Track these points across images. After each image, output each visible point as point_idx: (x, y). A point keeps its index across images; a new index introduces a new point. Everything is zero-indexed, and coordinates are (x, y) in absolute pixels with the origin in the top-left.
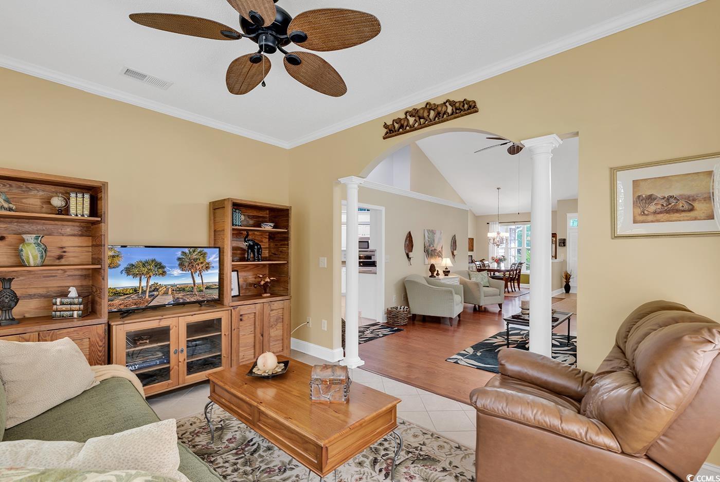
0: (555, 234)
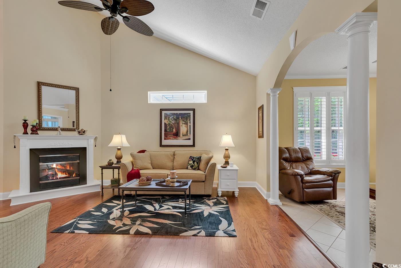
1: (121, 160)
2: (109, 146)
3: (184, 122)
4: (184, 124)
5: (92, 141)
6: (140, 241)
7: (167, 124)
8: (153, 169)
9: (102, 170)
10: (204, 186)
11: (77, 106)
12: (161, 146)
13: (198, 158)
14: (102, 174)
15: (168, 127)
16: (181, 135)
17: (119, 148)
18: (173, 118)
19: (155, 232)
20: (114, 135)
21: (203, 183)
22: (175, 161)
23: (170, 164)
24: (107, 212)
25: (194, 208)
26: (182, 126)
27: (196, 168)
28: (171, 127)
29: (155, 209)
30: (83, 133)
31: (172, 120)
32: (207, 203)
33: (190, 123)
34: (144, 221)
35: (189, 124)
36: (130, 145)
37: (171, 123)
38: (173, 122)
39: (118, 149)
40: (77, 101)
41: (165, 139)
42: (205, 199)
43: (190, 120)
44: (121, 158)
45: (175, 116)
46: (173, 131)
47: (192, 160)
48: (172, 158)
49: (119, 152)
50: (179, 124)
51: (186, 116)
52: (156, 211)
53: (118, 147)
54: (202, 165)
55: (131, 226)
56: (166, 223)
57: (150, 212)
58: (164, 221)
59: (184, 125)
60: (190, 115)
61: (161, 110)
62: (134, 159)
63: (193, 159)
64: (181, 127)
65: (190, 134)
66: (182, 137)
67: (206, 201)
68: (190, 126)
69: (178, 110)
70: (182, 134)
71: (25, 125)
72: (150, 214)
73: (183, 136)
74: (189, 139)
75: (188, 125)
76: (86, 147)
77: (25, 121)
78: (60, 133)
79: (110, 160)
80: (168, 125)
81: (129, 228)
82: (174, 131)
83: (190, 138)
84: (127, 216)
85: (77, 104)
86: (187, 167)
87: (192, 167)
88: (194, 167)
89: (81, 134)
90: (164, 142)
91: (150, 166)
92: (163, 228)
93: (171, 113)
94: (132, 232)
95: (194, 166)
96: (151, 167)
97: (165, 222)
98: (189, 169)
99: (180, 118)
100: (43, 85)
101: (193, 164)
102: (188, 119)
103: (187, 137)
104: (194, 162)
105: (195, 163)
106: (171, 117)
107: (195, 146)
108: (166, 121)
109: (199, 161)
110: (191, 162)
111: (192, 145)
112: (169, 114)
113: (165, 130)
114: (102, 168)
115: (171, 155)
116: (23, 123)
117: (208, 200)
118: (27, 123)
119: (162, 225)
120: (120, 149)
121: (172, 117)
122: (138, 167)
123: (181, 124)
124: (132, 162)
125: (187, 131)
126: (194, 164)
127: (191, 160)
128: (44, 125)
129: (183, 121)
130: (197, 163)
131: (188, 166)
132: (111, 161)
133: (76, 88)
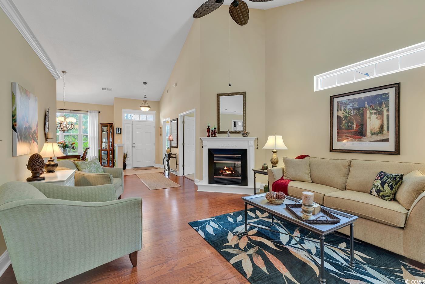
0: (113, 124)
1: (277, 165)
2: (263, 148)
3: (374, 111)
4: (375, 113)
5: (252, 143)
6: (228, 279)
7: (342, 117)
8: (312, 182)
9: (255, 174)
10: (401, 237)
11: (244, 110)
12: (332, 150)
13: (395, 178)
14: (255, 178)
15: (344, 122)
16: (368, 133)
17: (275, 150)
18: (352, 107)
19: (255, 278)
20: (269, 137)
21: (401, 232)
22: (349, 176)
23: (340, 180)
24: (239, 222)
25: (358, 275)
26: (370, 118)
27: (388, 196)
28: (350, 122)
29: (288, 243)
30: (246, 135)
31: (351, 111)
32: (402, 277)
33: (388, 110)
34: (259, 253)
35: (385, 113)
36: (287, 148)
37: (350, 115)
38: (353, 113)
39: (274, 152)
40: (244, 105)
41: (338, 140)
42: (405, 266)
43: (387, 105)
44: (277, 163)
45: (357, 103)
46: (352, 128)
47: (381, 179)
48: (345, 171)
49: (274, 156)
50: (364, 116)
51: (379, 100)
52: (287, 247)
53: (273, 149)
54: (403, 193)
55: (241, 252)
56: (282, 274)
57: (278, 243)
58: (283, 269)
59: (374, 116)
60: (387, 96)
61: (332, 97)
62: (287, 166)
63: (383, 177)
64: (368, 120)
65: (388, 130)
66: (370, 137)
67: (402, 272)
68: (388, 116)
69: (362, 92)
70: (371, 131)
71: (209, 130)
72: (276, 246)
73: (373, 134)
74: (387, 140)
75: (383, 116)
76: (247, 149)
77: (209, 126)
78: (229, 135)
79: (264, 164)
80: (344, 119)
81: (236, 253)
82: (354, 128)
83: (389, 139)
84: (249, 237)
85: (244, 108)
86: (371, 191)
87: (378, 191)
88: (381, 194)
89: (244, 136)
90: (337, 145)
91: (308, 178)
92: (269, 279)
93: (349, 100)
94: (233, 260)
95: (382, 191)
96: (310, 179)
97: (282, 271)
98: (374, 195)
99: (367, 105)
100: (221, 96)
101: (382, 188)
102: (384, 105)
103: (380, 137)
104: (383, 184)
105: (386, 186)
106: (348, 107)
107: (399, 154)
108: (341, 114)
109: (395, 184)
110: (378, 183)
111: (393, 150)
112: (345, 102)
113: (339, 128)
114: (255, 172)
115: (344, 166)
116: (208, 128)
117: (412, 274)
118: (210, 129)
119: (273, 273)
120: (276, 152)
121: (351, 105)
122: (290, 177)
123: (368, 115)
124: (283, 169)
125: (382, 127)
126: (383, 186)
127: (379, 178)
128: (222, 130)
129: (373, 109)
130: (392, 187)
131: (372, 189)
132: (266, 165)
133: (244, 92)
